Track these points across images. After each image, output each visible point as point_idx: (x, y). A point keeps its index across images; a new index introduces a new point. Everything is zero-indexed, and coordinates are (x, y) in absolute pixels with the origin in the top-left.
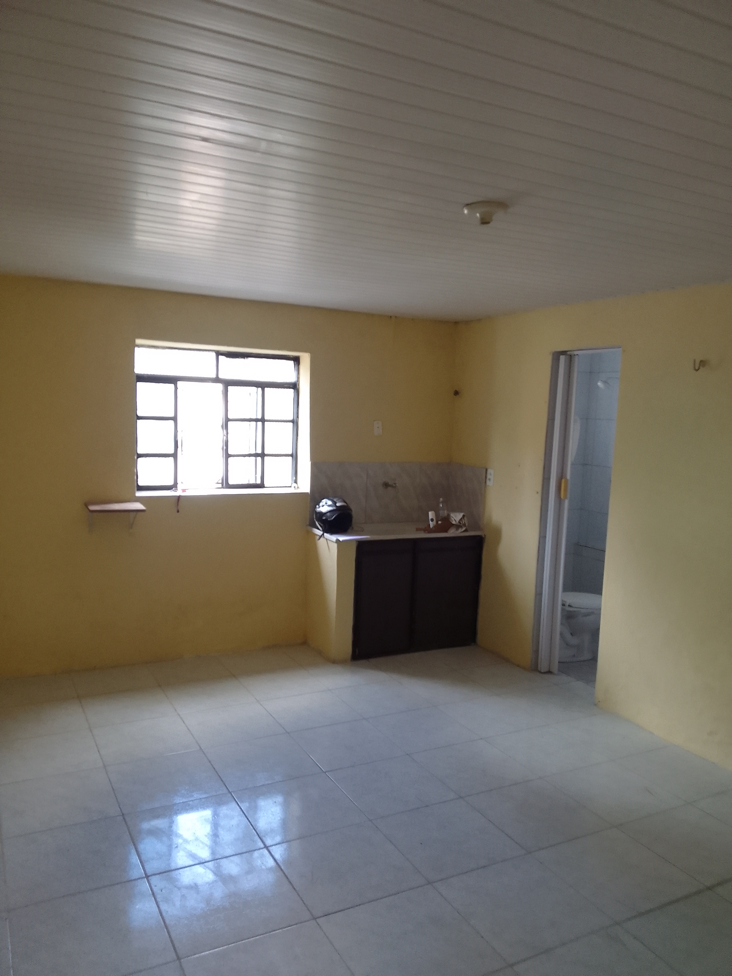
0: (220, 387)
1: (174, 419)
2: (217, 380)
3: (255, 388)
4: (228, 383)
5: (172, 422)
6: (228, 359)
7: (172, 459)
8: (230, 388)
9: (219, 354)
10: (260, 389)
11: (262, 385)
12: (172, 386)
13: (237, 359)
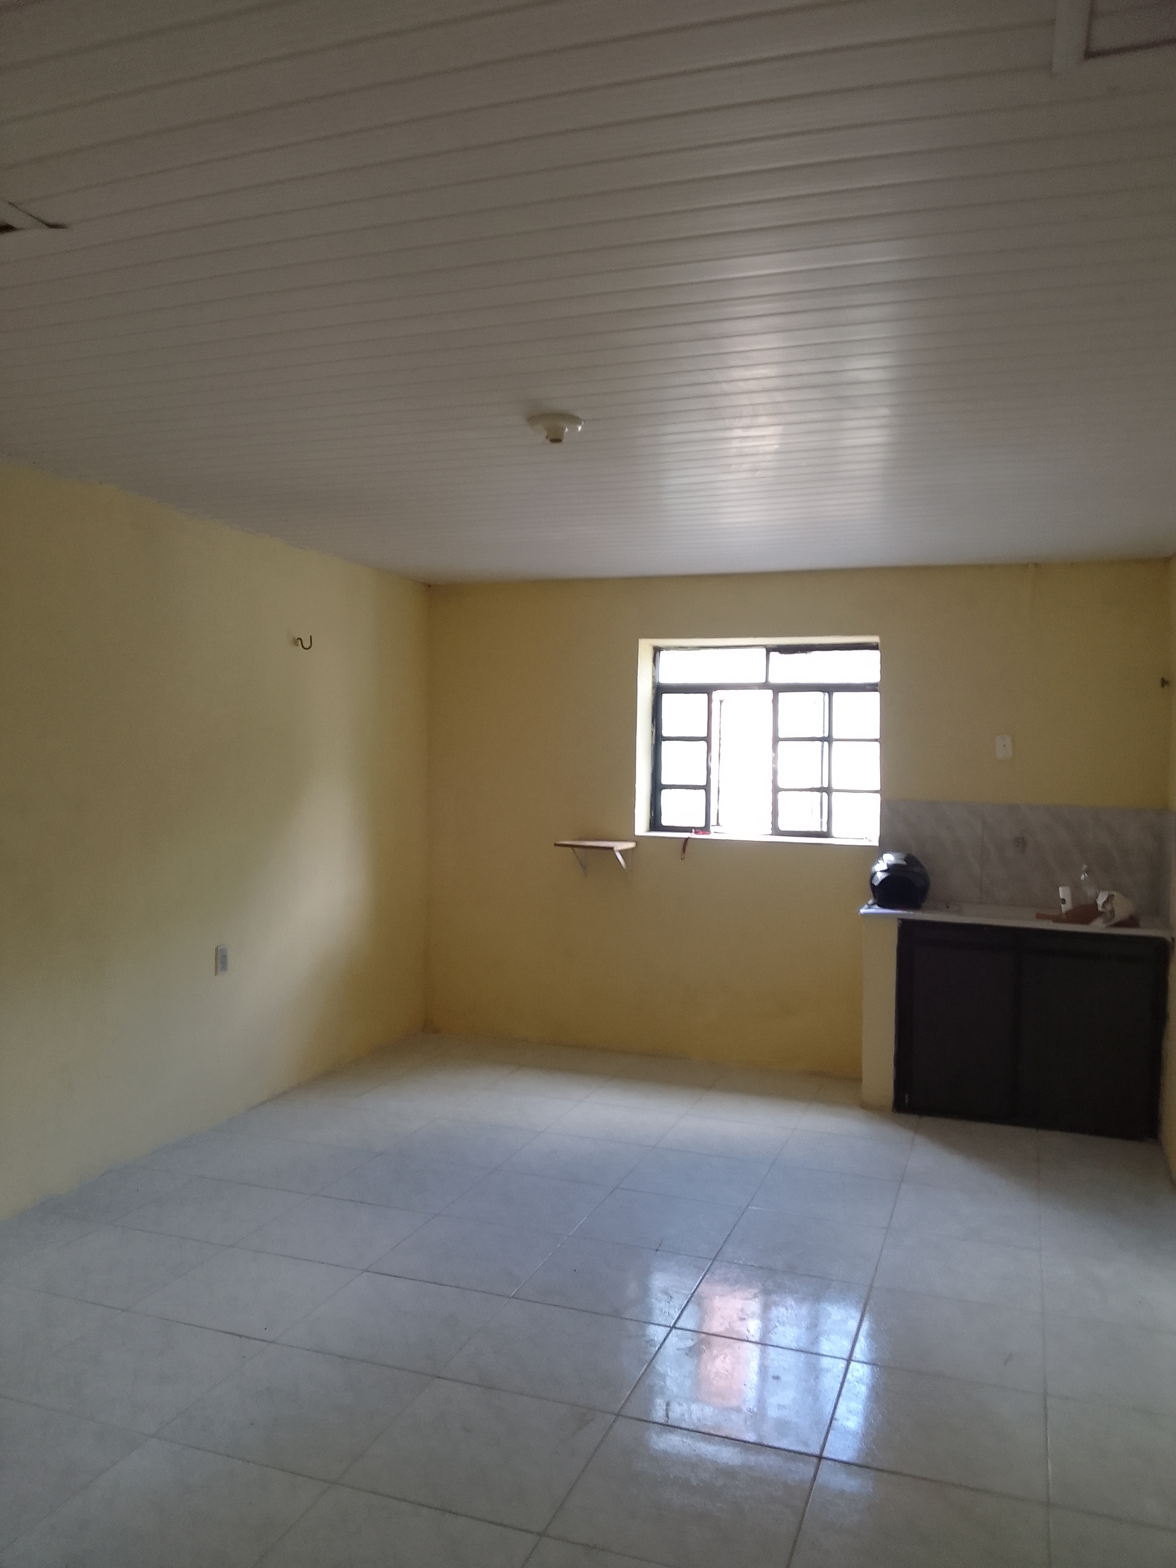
0: (769, 693)
1: (707, 739)
2: (766, 686)
3: (821, 694)
4: (779, 689)
5: (704, 744)
6: (783, 655)
7: (703, 792)
8: (781, 695)
9: (769, 649)
10: (827, 694)
11: (828, 689)
12: (705, 696)
13: (796, 655)
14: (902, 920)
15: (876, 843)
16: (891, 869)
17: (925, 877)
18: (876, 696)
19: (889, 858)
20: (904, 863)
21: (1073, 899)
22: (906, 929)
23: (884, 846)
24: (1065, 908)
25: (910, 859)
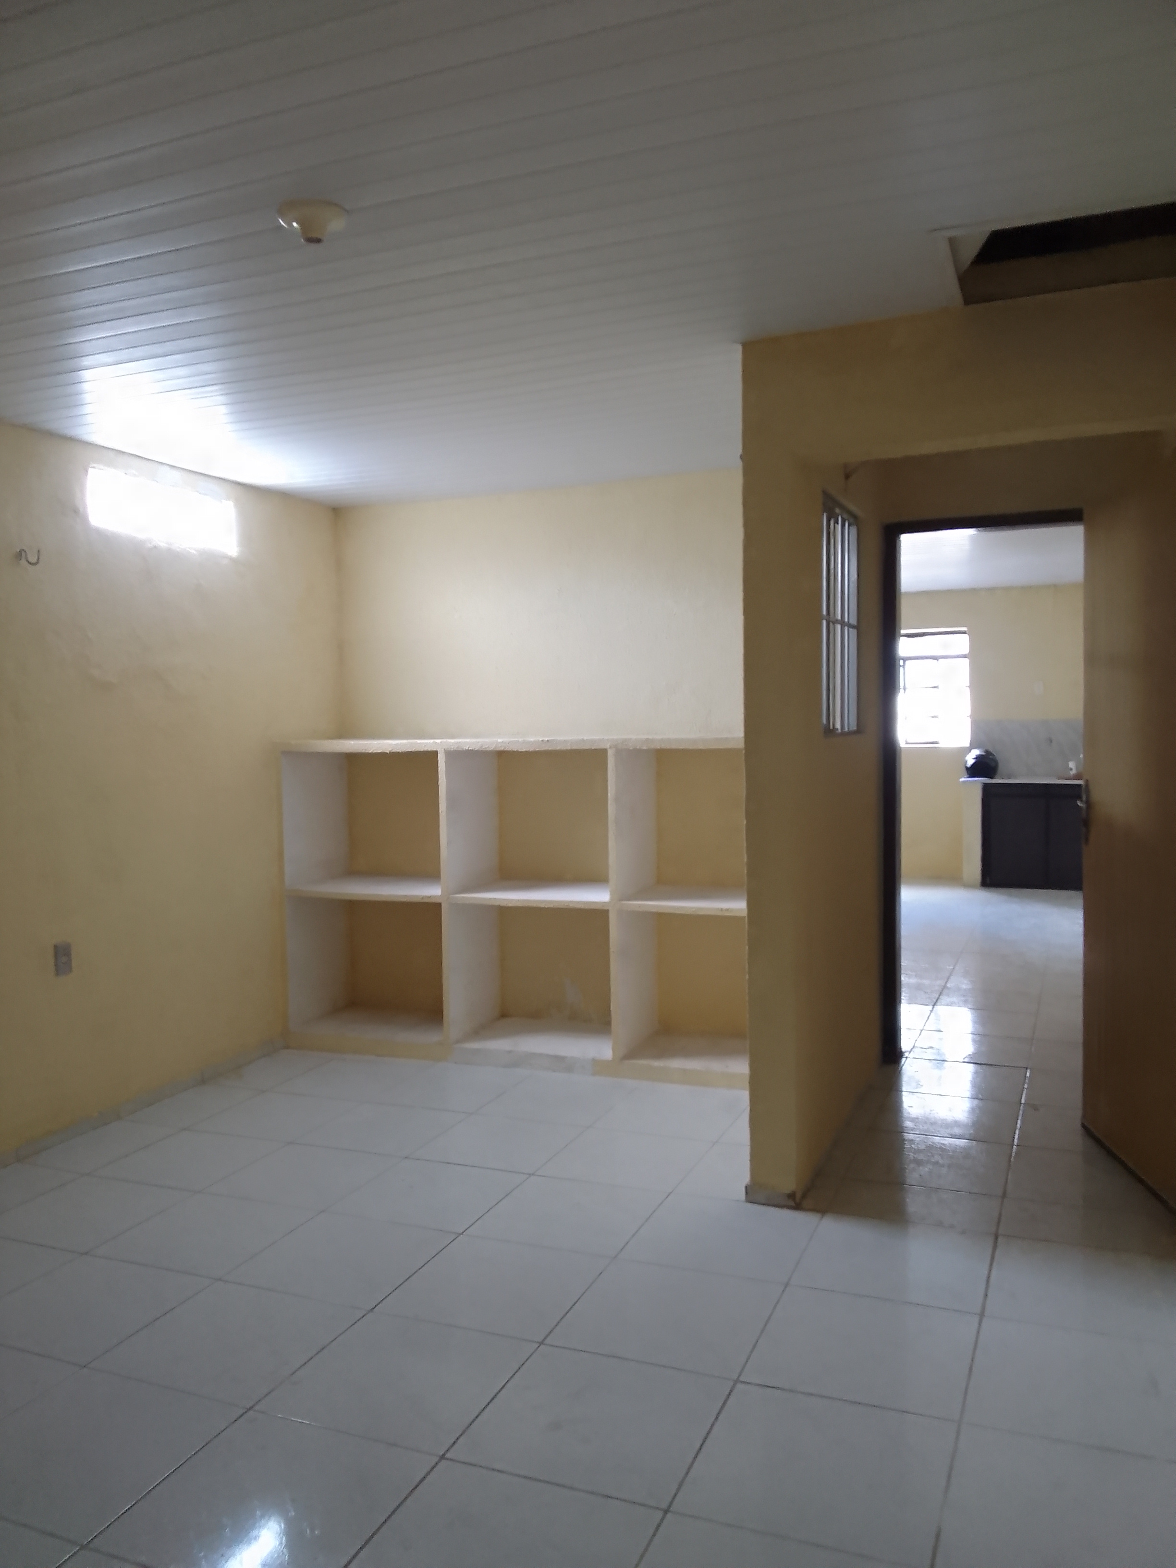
14: (984, 783)
15: (968, 745)
16: (978, 758)
17: (996, 762)
18: (967, 661)
19: (976, 752)
20: (983, 754)
21: (1077, 768)
22: (986, 788)
23: (973, 746)
24: (1073, 772)
25: (987, 752)
